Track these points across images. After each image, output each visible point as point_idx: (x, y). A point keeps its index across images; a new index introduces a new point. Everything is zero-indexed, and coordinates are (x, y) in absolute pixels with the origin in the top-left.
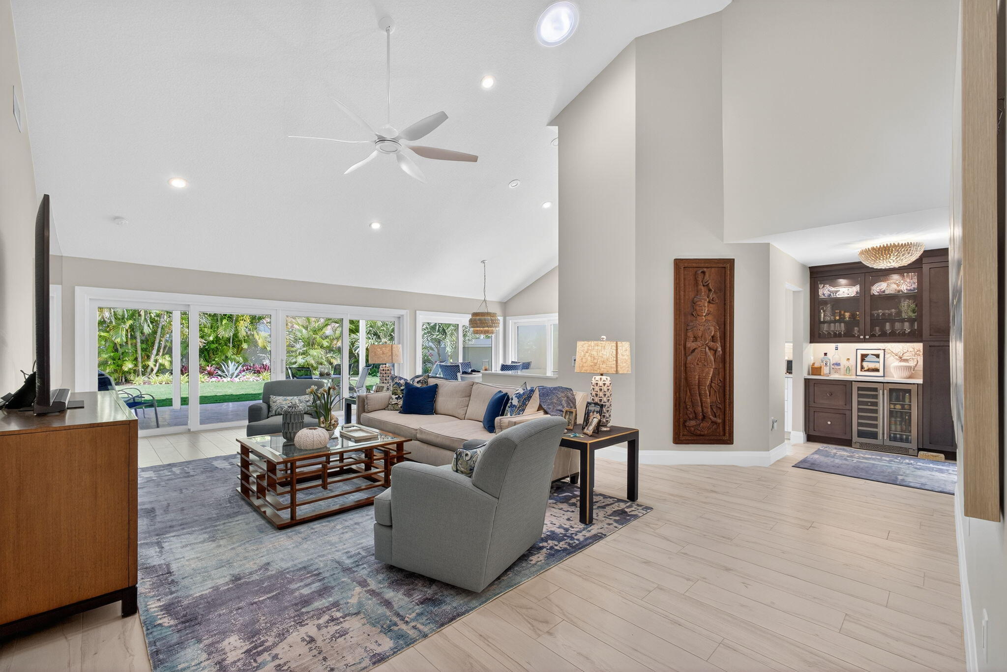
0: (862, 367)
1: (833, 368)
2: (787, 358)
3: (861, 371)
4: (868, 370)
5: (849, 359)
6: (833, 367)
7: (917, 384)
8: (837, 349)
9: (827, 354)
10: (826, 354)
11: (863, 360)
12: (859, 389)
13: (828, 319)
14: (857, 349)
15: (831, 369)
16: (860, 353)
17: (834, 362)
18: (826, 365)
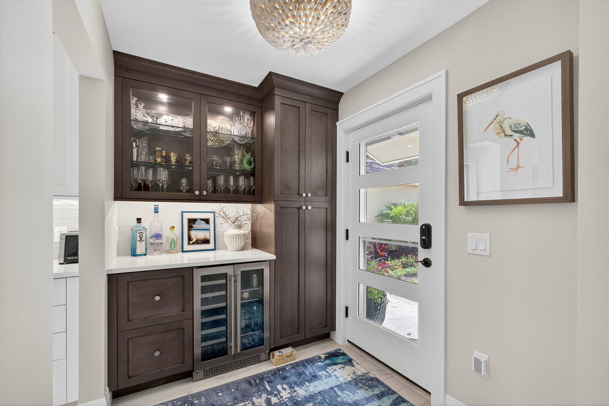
0: (190, 239)
1: (152, 244)
2: (65, 230)
3: (189, 244)
4: (198, 242)
5: (173, 227)
6: (152, 241)
7: (269, 260)
8: (156, 211)
9: (142, 221)
10: (139, 220)
11: (190, 228)
12: (204, 278)
13: (143, 158)
14: (182, 212)
15: (148, 245)
16: (187, 216)
17: (153, 232)
18: (141, 239)
